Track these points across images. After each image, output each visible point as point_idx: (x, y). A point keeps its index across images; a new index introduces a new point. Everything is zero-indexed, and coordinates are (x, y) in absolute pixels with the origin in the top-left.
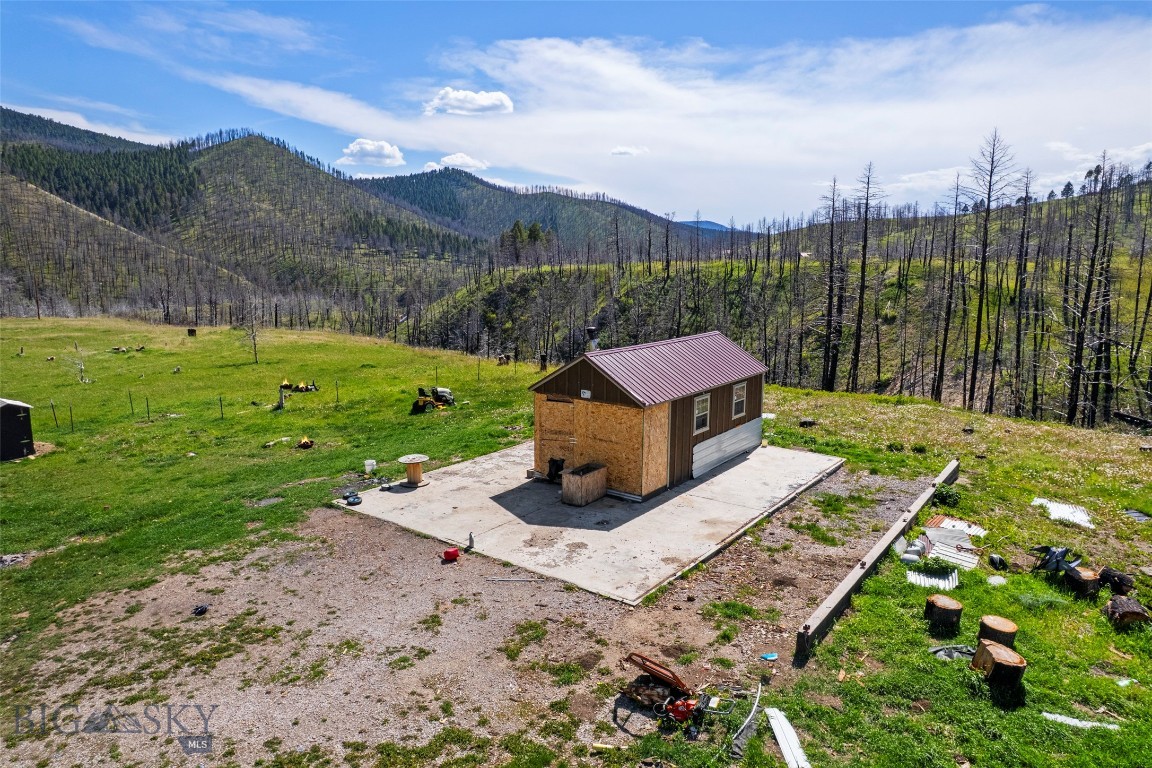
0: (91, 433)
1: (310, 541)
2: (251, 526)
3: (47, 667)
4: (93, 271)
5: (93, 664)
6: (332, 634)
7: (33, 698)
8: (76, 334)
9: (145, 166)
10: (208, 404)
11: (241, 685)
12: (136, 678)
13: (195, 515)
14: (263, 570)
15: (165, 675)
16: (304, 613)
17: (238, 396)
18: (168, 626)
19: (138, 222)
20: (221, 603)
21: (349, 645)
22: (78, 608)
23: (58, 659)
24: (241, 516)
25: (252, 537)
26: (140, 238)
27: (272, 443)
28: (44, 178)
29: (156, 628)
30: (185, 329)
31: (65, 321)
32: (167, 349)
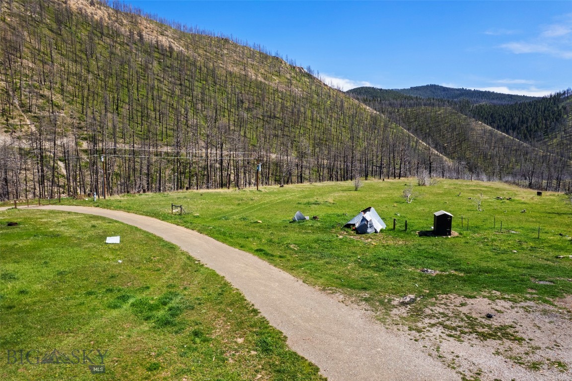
0: (474, 232)
1: (561, 308)
2: (530, 291)
3: (428, 311)
4: (499, 160)
5: (442, 317)
6: (552, 355)
7: (421, 319)
8: (484, 189)
9: (534, 108)
10: (533, 230)
11: (495, 352)
12: (455, 329)
13: (504, 277)
14: (527, 312)
15: (465, 333)
16: (541, 339)
17: (553, 229)
18: (473, 316)
19: (525, 136)
20: (500, 317)
21: (560, 364)
22: (444, 296)
23: (432, 310)
24: (526, 284)
25: (528, 296)
26: (525, 144)
27: (562, 256)
28: (486, 118)
29: (469, 315)
30: (536, 191)
31: (481, 183)
32: (523, 200)
